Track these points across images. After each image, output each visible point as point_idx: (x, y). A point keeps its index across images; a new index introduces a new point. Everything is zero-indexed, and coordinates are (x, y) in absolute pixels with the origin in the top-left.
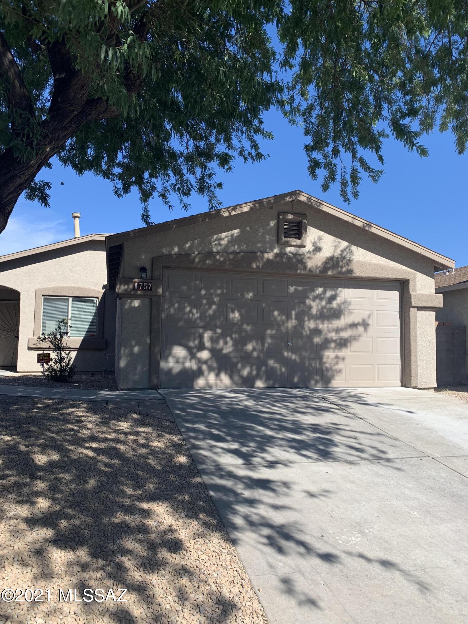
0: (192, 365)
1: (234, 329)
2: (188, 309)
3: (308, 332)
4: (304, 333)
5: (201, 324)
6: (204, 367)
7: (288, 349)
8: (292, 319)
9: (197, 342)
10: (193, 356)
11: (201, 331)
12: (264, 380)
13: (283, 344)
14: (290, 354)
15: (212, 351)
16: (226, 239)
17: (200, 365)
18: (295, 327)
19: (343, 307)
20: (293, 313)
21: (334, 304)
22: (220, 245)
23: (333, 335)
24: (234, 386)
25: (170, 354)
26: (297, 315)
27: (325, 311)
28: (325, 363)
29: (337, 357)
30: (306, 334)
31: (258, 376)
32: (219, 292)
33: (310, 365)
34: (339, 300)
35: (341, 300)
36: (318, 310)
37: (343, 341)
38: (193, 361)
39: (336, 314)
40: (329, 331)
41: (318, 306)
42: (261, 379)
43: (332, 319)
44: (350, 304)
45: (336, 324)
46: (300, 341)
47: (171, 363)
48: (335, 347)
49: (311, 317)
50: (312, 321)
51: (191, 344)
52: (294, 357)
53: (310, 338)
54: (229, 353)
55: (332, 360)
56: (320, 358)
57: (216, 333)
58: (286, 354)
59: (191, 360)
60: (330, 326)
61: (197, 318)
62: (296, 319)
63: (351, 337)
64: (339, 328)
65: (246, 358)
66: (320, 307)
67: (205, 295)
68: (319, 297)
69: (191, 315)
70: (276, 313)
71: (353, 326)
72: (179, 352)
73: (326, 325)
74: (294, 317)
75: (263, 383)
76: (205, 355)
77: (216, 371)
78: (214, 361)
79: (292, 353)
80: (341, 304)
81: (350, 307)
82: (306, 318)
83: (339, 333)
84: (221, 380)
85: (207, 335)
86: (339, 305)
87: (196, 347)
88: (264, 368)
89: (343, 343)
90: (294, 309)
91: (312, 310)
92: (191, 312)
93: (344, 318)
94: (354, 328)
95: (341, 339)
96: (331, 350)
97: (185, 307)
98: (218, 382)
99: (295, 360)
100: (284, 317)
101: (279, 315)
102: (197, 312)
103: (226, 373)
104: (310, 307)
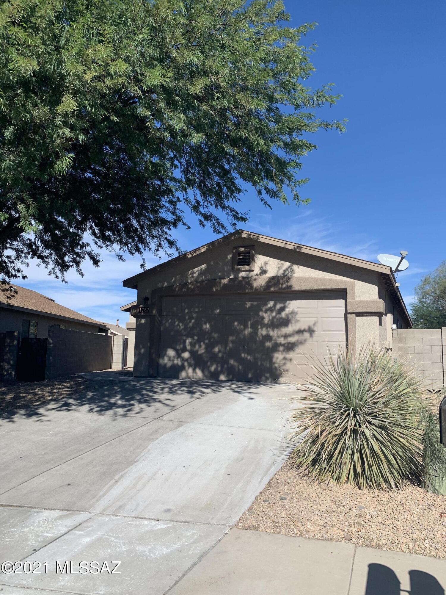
0: (178, 362)
1: (206, 337)
2: (177, 323)
3: (261, 337)
4: (258, 339)
5: (185, 333)
6: (186, 364)
7: (245, 351)
8: (248, 328)
9: (182, 346)
10: (179, 355)
11: (184, 338)
12: (226, 375)
13: (241, 348)
14: (246, 355)
15: (191, 352)
16: (197, 273)
17: (183, 362)
18: (250, 334)
19: (290, 316)
20: (249, 323)
21: (283, 315)
22: (193, 277)
23: (282, 340)
24: (205, 378)
25: (165, 354)
26: (252, 324)
27: (275, 320)
28: (274, 363)
29: (285, 358)
30: (259, 339)
31: (221, 372)
32: (197, 310)
33: (262, 364)
34: (287, 311)
35: (289, 310)
36: (269, 320)
37: (290, 345)
38: (179, 360)
39: (286, 322)
40: (278, 337)
41: (269, 317)
42: (224, 374)
43: (281, 327)
44: (297, 313)
45: (285, 330)
46: (254, 345)
47: (165, 361)
48: (284, 351)
49: (264, 326)
50: (264, 329)
51: (178, 347)
52: (249, 357)
53: (262, 342)
54: (202, 354)
55: (280, 361)
56: (271, 358)
57: (194, 339)
58: (243, 355)
59: (177, 359)
60: (279, 332)
61: (182, 329)
62: (251, 328)
63: (297, 341)
64: (287, 334)
65: (214, 358)
66: (271, 317)
67: (187, 312)
68: (271, 310)
69: (178, 327)
70: (236, 324)
71: (300, 332)
72: (171, 353)
73: (276, 332)
74: (249, 326)
75: (225, 377)
76: (186, 355)
77: (193, 367)
78: (192, 360)
79: (248, 354)
80: (289, 314)
81: (297, 316)
82: (259, 327)
83: (287, 338)
84: (196, 373)
85: (188, 341)
86: (287, 315)
87: (181, 349)
88: (226, 366)
89: (290, 347)
90: (250, 320)
91: (264, 320)
92: (178, 325)
93: (292, 326)
94: (301, 334)
95: (289, 343)
96: (280, 352)
97: (175, 322)
98: (195, 374)
99: (250, 360)
100: (242, 327)
101: (238, 325)
102: (182, 325)
103: (200, 369)
104: (263, 318)
